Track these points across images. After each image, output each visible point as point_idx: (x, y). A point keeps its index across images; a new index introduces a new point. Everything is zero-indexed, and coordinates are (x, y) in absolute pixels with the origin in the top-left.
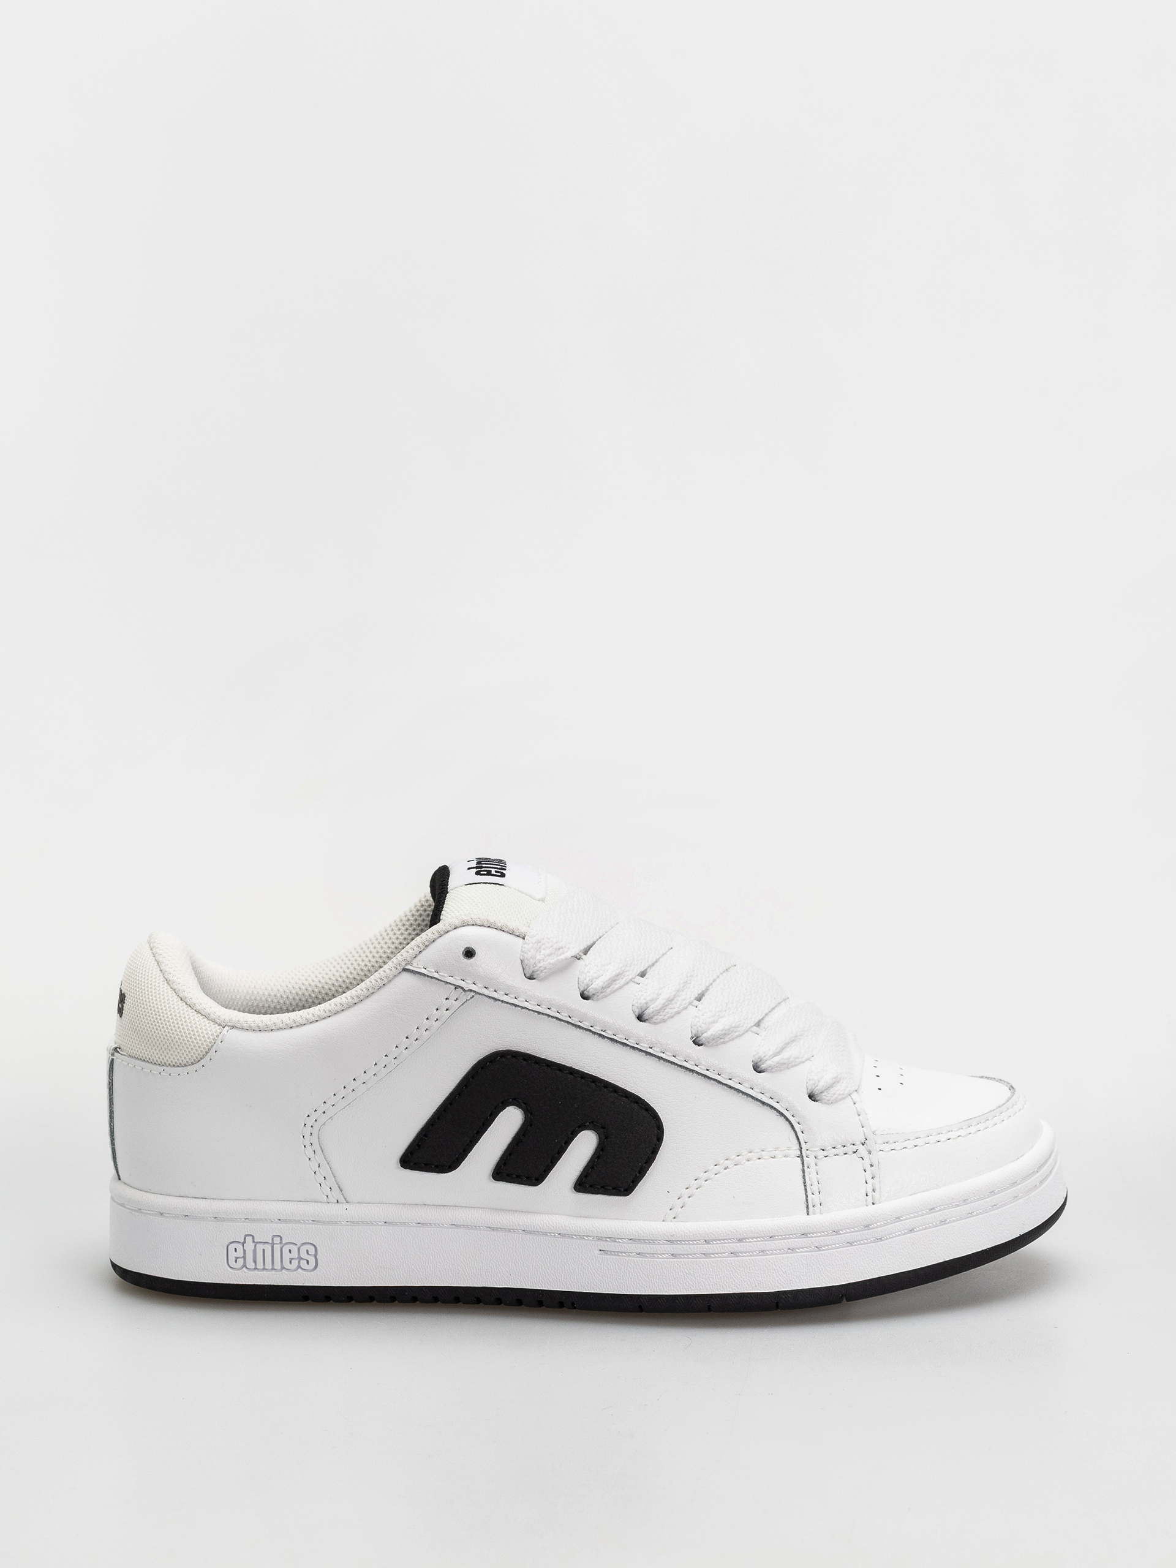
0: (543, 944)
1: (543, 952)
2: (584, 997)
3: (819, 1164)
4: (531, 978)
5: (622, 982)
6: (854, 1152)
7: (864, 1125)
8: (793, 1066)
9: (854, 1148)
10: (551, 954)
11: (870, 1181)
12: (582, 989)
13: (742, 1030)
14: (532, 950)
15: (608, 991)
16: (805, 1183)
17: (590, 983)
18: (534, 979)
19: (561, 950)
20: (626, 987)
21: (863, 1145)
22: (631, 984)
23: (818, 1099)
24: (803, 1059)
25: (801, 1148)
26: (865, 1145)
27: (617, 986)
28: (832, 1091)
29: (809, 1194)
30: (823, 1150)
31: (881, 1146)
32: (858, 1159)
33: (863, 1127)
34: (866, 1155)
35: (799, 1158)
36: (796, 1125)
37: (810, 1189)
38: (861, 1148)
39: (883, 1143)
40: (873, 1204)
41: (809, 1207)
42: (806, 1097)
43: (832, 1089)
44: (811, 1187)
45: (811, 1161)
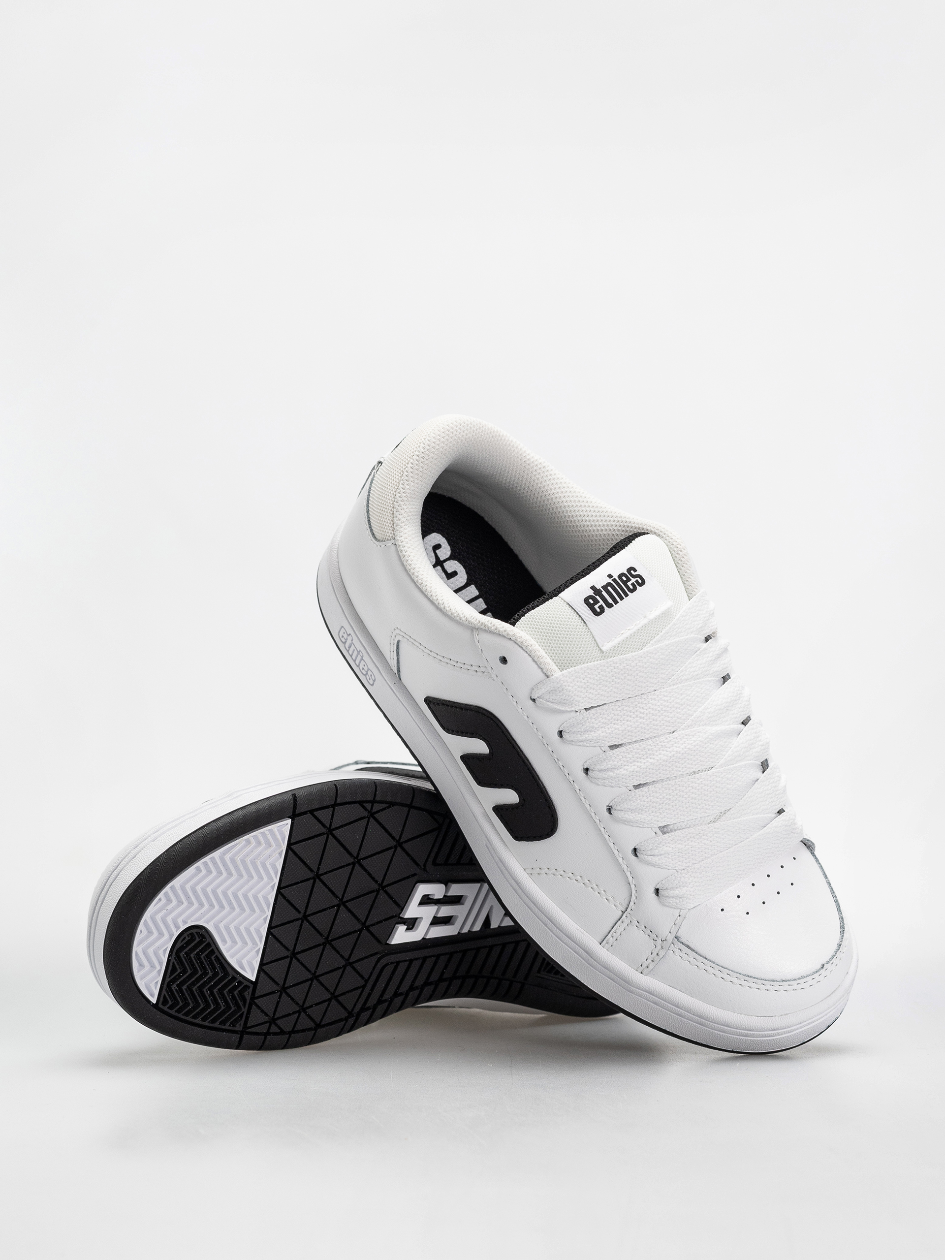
0: (556, 691)
1: (551, 695)
2: (560, 734)
3: (629, 926)
4: (533, 700)
5: (592, 744)
6: (654, 940)
7: (672, 930)
8: (659, 868)
9: (656, 938)
11: (649, 961)
12: (560, 729)
13: (646, 825)
14: (543, 689)
15: (579, 743)
16: (612, 928)
17: (568, 731)
18: (535, 702)
19: (565, 702)
20: (592, 748)
21: (662, 941)
22: (599, 748)
23: (659, 896)
24: (671, 869)
25: (626, 910)
27: (588, 744)
29: (610, 935)
30: (638, 922)
31: (675, 949)
32: (653, 944)
33: (670, 932)
34: (659, 947)
35: (621, 913)
36: (633, 897)
37: (613, 933)
38: (659, 941)
39: (678, 948)
40: (642, 973)
41: (604, 941)
42: (653, 890)
43: (671, 899)
44: (614, 933)
45: (627, 921)
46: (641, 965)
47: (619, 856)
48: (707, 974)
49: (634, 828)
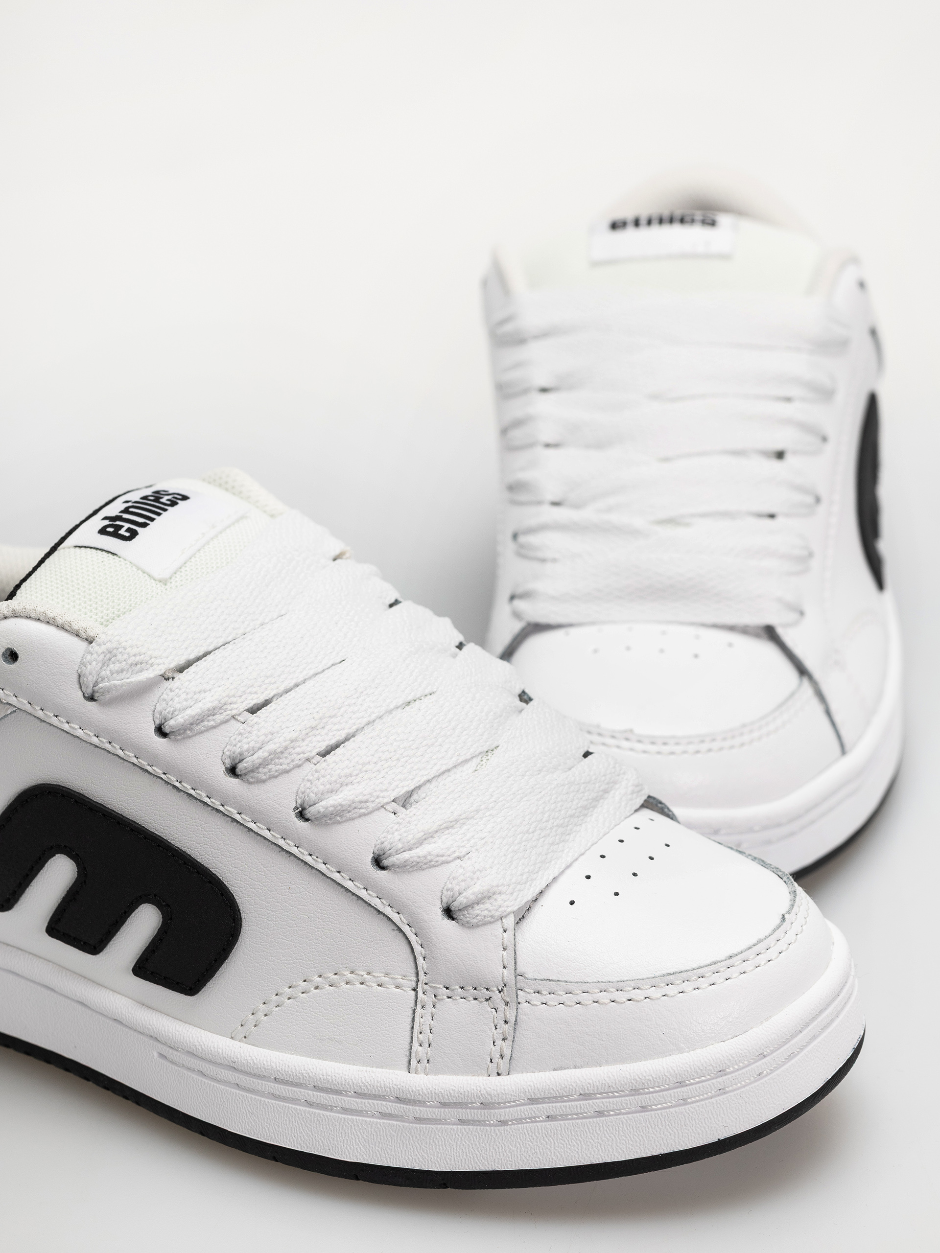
0: (115, 656)
1: (112, 666)
2: (161, 731)
3: (437, 1006)
4: (91, 698)
5: (219, 718)
6: (487, 1000)
7: (506, 965)
8: (430, 867)
9: (488, 994)
10: (122, 671)
11: (499, 1042)
12: (158, 722)
13: (371, 806)
14: (94, 663)
15: (197, 728)
16: (412, 1028)
17: (170, 716)
18: (96, 700)
19: (139, 666)
20: (223, 726)
21: (500, 992)
22: (233, 722)
23: (455, 916)
24: (450, 859)
25: (419, 981)
26: (502, 993)
27: (212, 723)
28: (477, 910)
29: (415, 1044)
30: (447, 988)
31: (528, 995)
32: (489, 1009)
33: (505, 967)
34: (501, 1006)
35: (413, 993)
36: (417, 948)
37: (418, 1038)
38: (496, 996)
39: (532, 991)
40: (499, 1074)
41: (412, 1062)
42: (439, 912)
43: (477, 907)
44: (420, 1035)
45: (428, 999)
46: (491, 1061)
47: (358, 887)
48: (601, 1006)
49: (356, 821)
